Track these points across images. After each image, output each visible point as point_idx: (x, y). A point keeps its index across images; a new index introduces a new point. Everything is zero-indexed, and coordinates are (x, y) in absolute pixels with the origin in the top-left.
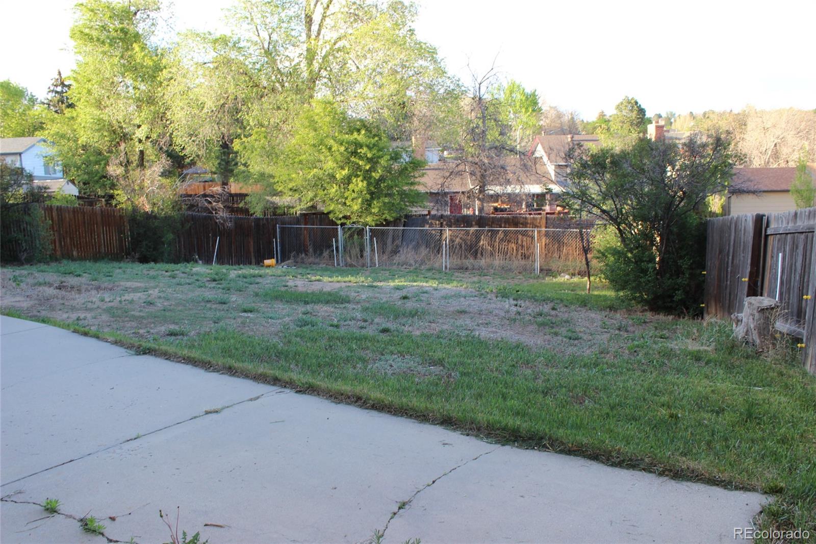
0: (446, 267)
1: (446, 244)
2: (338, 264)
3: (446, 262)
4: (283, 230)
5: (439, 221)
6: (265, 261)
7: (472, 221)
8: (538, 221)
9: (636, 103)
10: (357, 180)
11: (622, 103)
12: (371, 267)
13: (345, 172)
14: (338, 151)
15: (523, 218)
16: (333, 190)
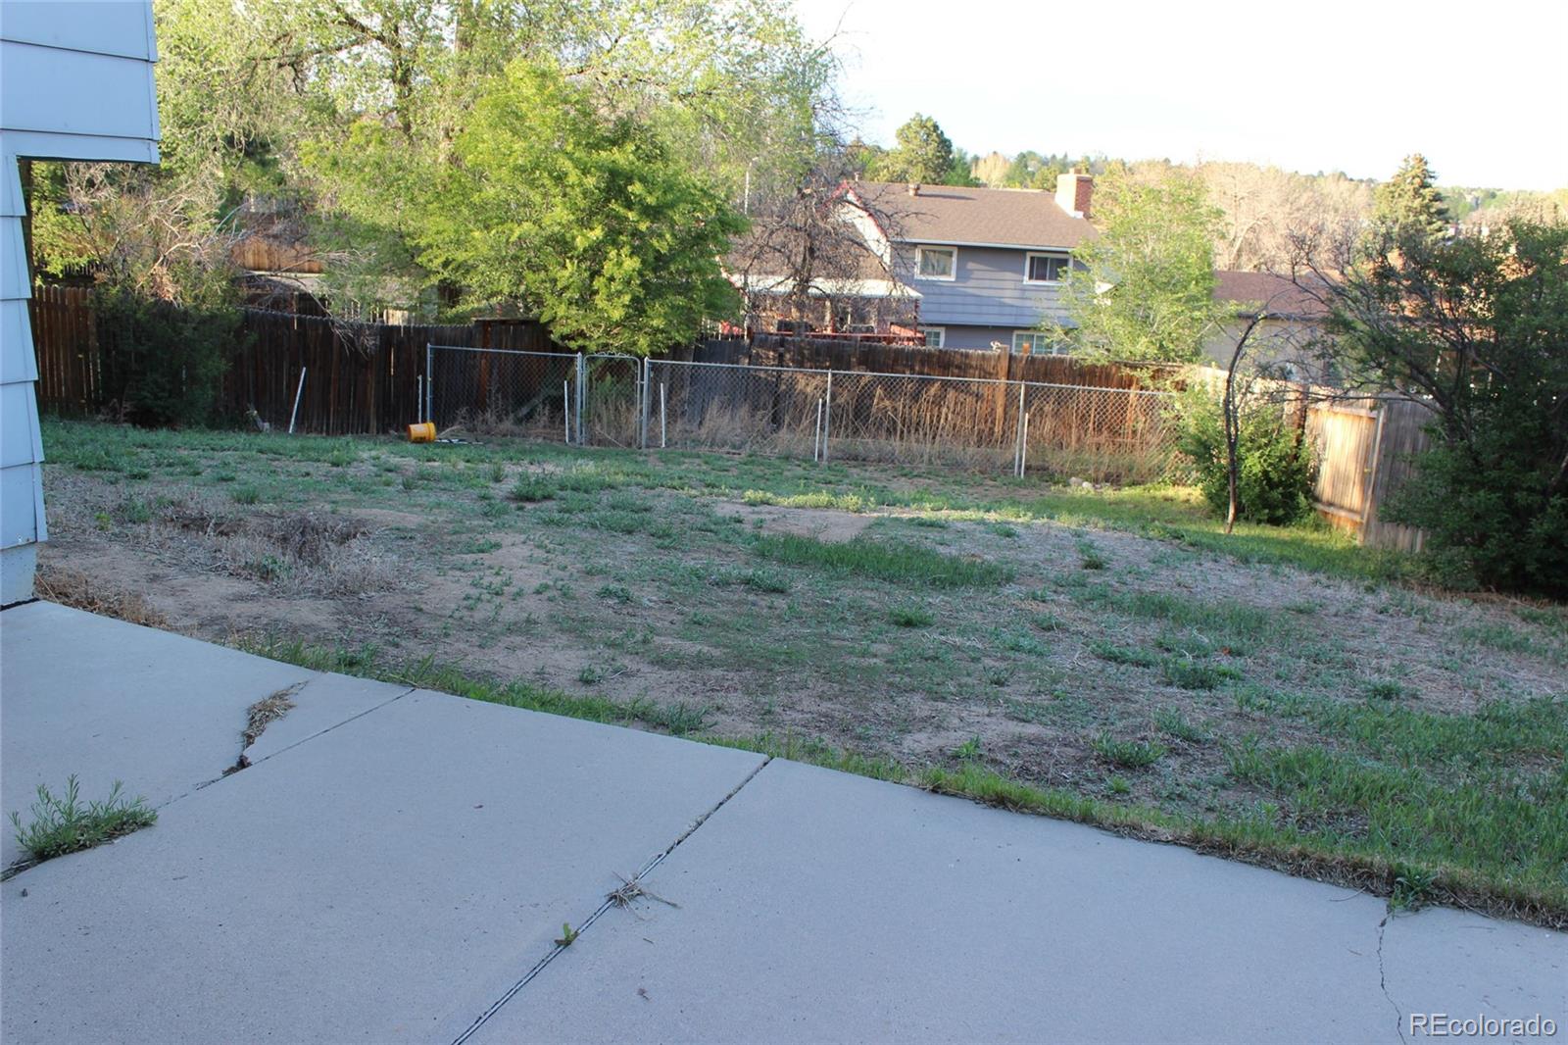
0: (820, 455)
1: (824, 405)
2: (572, 439)
3: (821, 443)
4: (437, 354)
5: (774, 351)
6: (413, 427)
7: (849, 356)
8: (993, 363)
9: (936, 127)
10: (619, 255)
11: (909, 126)
12: (648, 447)
13: (597, 233)
14: (581, 185)
15: (962, 354)
16: (568, 273)
